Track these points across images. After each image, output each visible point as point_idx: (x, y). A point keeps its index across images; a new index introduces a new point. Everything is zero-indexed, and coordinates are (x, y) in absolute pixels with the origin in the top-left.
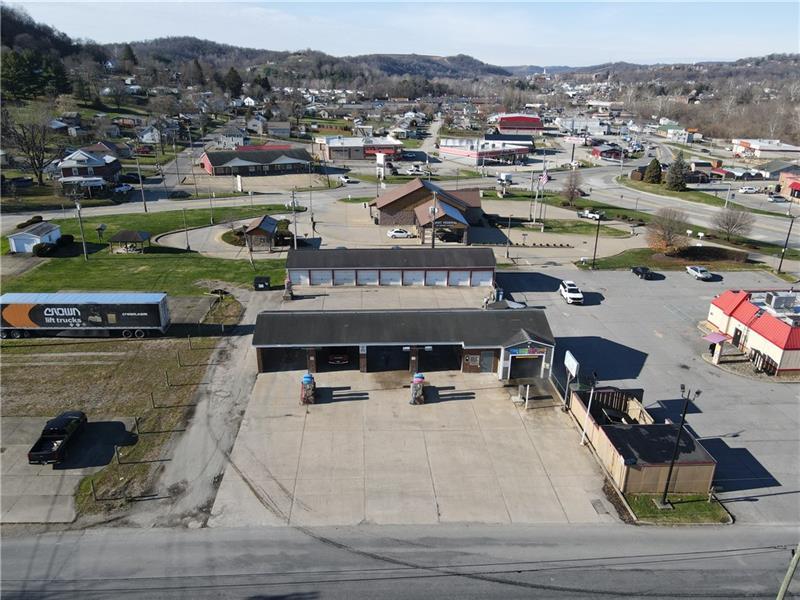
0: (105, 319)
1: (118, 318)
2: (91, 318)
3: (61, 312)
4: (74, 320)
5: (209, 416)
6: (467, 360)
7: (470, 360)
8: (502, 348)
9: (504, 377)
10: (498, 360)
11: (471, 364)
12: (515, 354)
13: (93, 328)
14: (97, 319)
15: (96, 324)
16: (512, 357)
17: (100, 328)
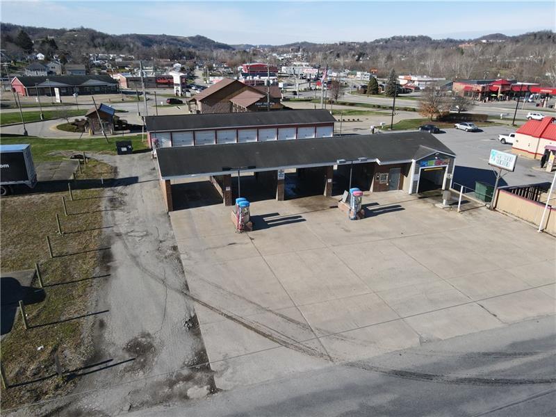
5: (134, 257)
6: (378, 179)
7: (380, 179)
8: (414, 161)
9: (414, 191)
10: (405, 177)
11: (380, 183)
12: (424, 166)
16: (422, 169)
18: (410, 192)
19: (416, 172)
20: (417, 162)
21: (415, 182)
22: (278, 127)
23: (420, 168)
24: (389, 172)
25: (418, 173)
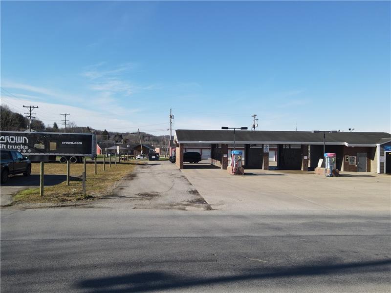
0: (47, 146)
1: (58, 146)
2: (36, 145)
3: (12, 139)
4: (22, 147)
6: (347, 160)
7: (349, 161)
8: (378, 145)
9: (382, 172)
10: (371, 161)
11: (350, 164)
12: (389, 150)
13: (36, 154)
14: (42, 146)
15: (39, 151)
16: (386, 153)
17: (43, 154)
18: (378, 171)
19: (382, 155)
20: (381, 146)
21: (382, 164)
23: (385, 152)
24: (357, 156)
25: (384, 156)
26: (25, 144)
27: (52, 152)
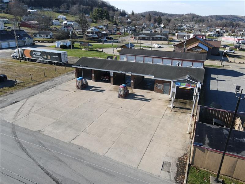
0: (47, 57)
1: (50, 57)
3: (37, 53)
5: (43, 86)
6: (157, 86)
8: (172, 81)
9: (172, 97)
11: (158, 89)
12: (178, 85)
13: (44, 60)
14: (45, 57)
15: (45, 59)
16: (177, 86)
17: (46, 60)
18: (170, 97)
21: (173, 93)
22: (172, 59)
24: (163, 84)
25: (175, 88)
26: (40, 56)
27: (49, 60)
